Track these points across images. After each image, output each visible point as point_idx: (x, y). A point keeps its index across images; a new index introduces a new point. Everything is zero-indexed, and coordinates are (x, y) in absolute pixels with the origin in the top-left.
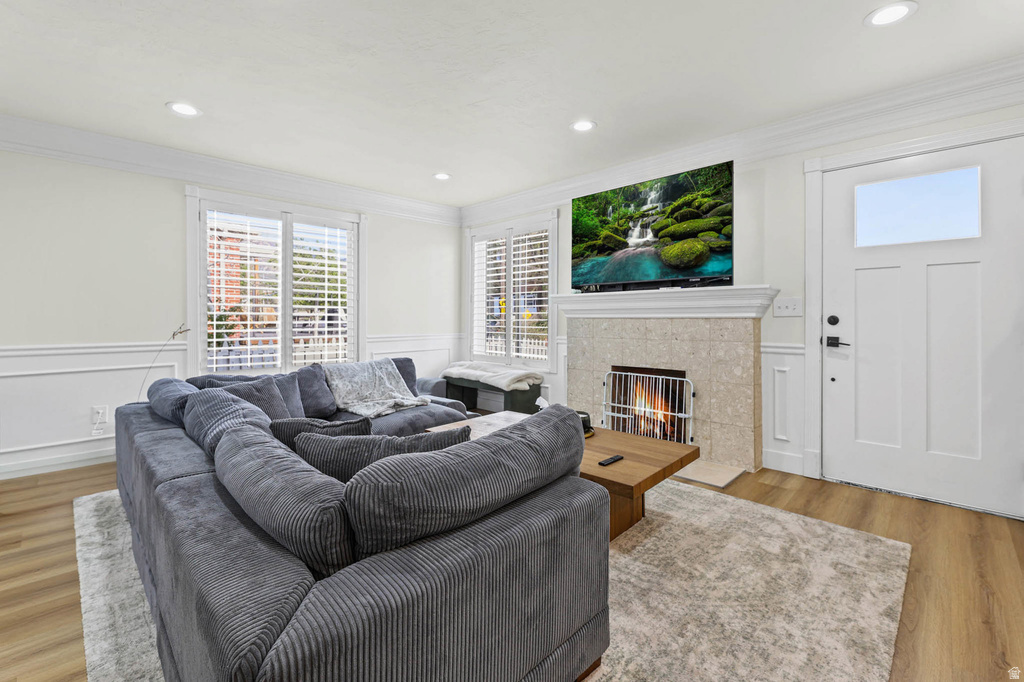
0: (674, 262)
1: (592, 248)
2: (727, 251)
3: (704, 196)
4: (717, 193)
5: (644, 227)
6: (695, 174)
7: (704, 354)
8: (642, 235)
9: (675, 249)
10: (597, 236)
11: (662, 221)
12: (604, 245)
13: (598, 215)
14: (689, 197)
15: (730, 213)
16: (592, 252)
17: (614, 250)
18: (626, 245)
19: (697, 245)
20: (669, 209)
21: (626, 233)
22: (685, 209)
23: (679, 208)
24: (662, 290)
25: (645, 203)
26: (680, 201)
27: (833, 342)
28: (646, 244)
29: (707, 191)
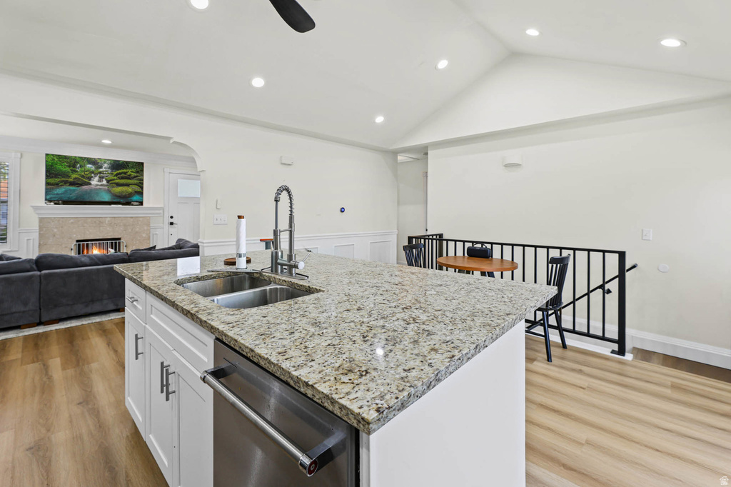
0: (118, 194)
1: (66, 182)
2: (141, 193)
3: (132, 172)
4: (138, 172)
5: (101, 178)
6: (128, 163)
7: (130, 230)
8: (99, 181)
9: (118, 190)
10: (69, 177)
11: (111, 177)
12: (74, 182)
13: (69, 166)
14: (125, 171)
15: (143, 180)
16: (65, 183)
17: (81, 185)
18: (90, 184)
19: (129, 190)
20: (115, 173)
21: (90, 178)
22: (123, 175)
23: (120, 174)
24: (113, 206)
25: (101, 167)
26: (121, 171)
27: (172, 224)
28: (102, 185)
29: (133, 170)
